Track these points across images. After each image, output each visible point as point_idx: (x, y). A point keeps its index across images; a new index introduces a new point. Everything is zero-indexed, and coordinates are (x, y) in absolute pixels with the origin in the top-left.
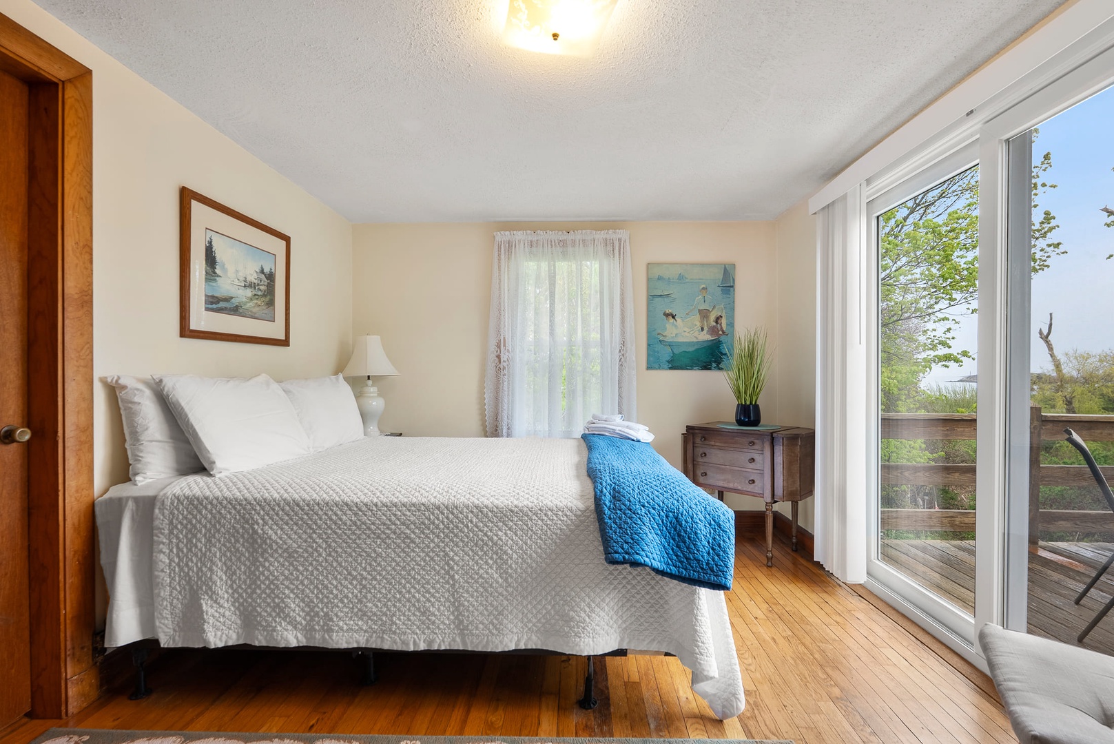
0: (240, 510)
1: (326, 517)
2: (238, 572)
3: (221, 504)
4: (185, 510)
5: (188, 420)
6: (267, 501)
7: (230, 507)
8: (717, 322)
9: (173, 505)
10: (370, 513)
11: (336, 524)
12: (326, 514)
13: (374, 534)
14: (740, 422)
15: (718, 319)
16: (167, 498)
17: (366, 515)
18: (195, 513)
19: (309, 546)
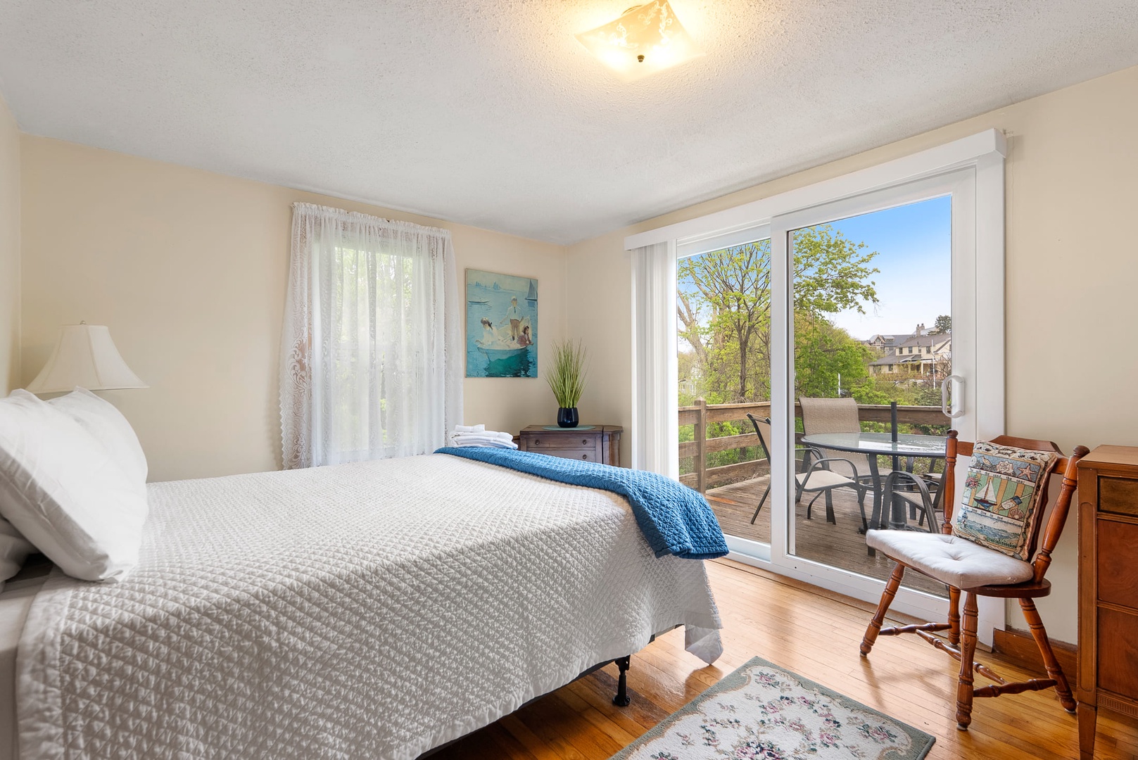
0: (230, 621)
1: (378, 592)
2: (231, 726)
3: (188, 621)
4: (103, 655)
5: (33, 485)
6: (279, 593)
7: (209, 621)
8: (525, 332)
9: (70, 655)
10: (435, 570)
11: (392, 596)
12: (377, 587)
13: (442, 595)
14: (562, 424)
15: (526, 329)
16: (52, 644)
17: (429, 574)
18: (129, 654)
19: (356, 641)
